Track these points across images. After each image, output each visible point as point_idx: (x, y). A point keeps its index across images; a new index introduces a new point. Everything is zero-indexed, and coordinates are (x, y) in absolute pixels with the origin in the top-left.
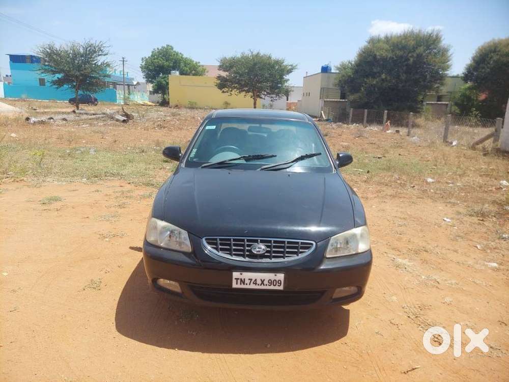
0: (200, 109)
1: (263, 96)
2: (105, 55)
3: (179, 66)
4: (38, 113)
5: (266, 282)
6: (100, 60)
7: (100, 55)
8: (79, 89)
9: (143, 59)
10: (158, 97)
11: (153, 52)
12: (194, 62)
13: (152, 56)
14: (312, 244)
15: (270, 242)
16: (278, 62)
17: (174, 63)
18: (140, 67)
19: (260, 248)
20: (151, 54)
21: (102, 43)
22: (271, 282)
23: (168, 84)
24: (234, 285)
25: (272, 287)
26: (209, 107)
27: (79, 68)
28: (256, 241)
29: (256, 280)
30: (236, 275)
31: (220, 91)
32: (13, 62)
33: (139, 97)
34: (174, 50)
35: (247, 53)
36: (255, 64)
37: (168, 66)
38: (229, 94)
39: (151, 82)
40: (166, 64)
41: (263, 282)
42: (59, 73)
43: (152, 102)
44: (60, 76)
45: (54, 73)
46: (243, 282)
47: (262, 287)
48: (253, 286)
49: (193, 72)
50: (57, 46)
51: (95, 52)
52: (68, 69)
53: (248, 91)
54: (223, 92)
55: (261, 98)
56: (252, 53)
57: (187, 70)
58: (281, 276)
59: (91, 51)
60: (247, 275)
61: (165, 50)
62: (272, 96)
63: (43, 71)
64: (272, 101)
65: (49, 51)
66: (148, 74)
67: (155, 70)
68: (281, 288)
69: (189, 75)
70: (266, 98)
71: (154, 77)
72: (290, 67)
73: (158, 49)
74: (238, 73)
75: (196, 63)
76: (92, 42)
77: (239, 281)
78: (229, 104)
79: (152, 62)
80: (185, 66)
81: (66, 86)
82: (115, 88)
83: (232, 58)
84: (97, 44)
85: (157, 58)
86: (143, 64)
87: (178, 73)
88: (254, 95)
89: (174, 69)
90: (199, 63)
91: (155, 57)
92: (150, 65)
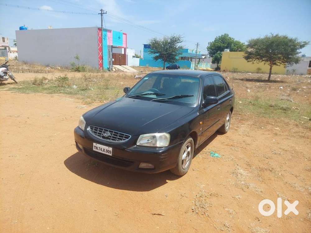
0: (240, 72)
1: (279, 64)
2: (181, 42)
3: (231, 46)
4: (143, 73)
5: (105, 150)
6: (178, 45)
7: (178, 42)
8: (166, 61)
9: (209, 43)
10: (215, 66)
11: (215, 39)
12: (241, 43)
13: (215, 41)
14: (130, 136)
15: (112, 132)
16: (291, 40)
17: (228, 44)
18: (207, 48)
19: (107, 134)
20: (214, 40)
21: (180, 36)
22: (107, 151)
23: (221, 57)
24: (94, 149)
25: (107, 154)
26: (245, 71)
27: (166, 50)
28: (107, 131)
29: (101, 148)
30: (94, 144)
31: (246, 61)
32: (145, 48)
33: (204, 65)
34: (229, 36)
35: (269, 35)
36: (273, 42)
37: (224, 47)
38: (251, 63)
39: (212, 56)
40: (222, 45)
41: (104, 150)
42: (157, 53)
43: (212, 68)
44: (157, 54)
45: (155, 53)
46: (97, 148)
47: (104, 153)
48: (100, 151)
49: (240, 49)
50: (158, 39)
51: (176, 41)
52: (161, 51)
53: (267, 61)
54: (248, 61)
55: (277, 65)
56: (272, 35)
57: (235, 49)
58: (111, 149)
59: (174, 41)
60: (99, 146)
61: (223, 37)
62: (285, 64)
63: (150, 52)
64: (285, 67)
65: (154, 42)
66: (211, 52)
67: (215, 49)
68: (111, 155)
69: (236, 51)
70: (281, 65)
71: (214, 53)
72: (303, 43)
73: (219, 36)
74: (259, 49)
75: (242, 44)
76: (175, 35)
77: (96, 147)
78: (261, 69)
79: (214, 45)
80: (234, 46)
81: (159, 60)
82: (191, 61)
83: (257, 39)
84: (177, 37)
85: (218, 42)
86: (209, 46)
87: (228, 50)
88: (271, 63)
89: (227, 48)
90: (244, 43)
91: (217, 41)
92: (212, 47)
